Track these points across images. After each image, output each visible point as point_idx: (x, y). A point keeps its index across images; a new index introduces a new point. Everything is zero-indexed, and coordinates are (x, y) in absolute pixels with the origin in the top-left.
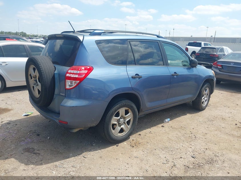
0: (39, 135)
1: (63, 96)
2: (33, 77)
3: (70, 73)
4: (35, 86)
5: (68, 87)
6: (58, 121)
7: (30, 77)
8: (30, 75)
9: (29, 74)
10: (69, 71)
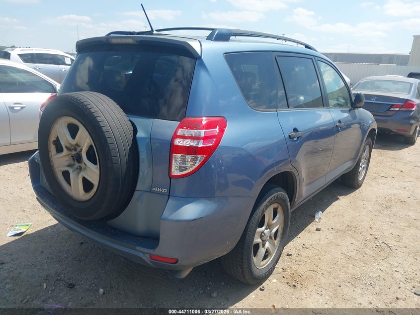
0: (74, 286)
1: (163, 194)
2: (66, 147)
3: (184, 137)
4: (71, 171)
5: (175, 172)
6: (148, 256)
7: (52, 148)
8: (57, 143)
9: (52, 138)
10: (180, 132)
